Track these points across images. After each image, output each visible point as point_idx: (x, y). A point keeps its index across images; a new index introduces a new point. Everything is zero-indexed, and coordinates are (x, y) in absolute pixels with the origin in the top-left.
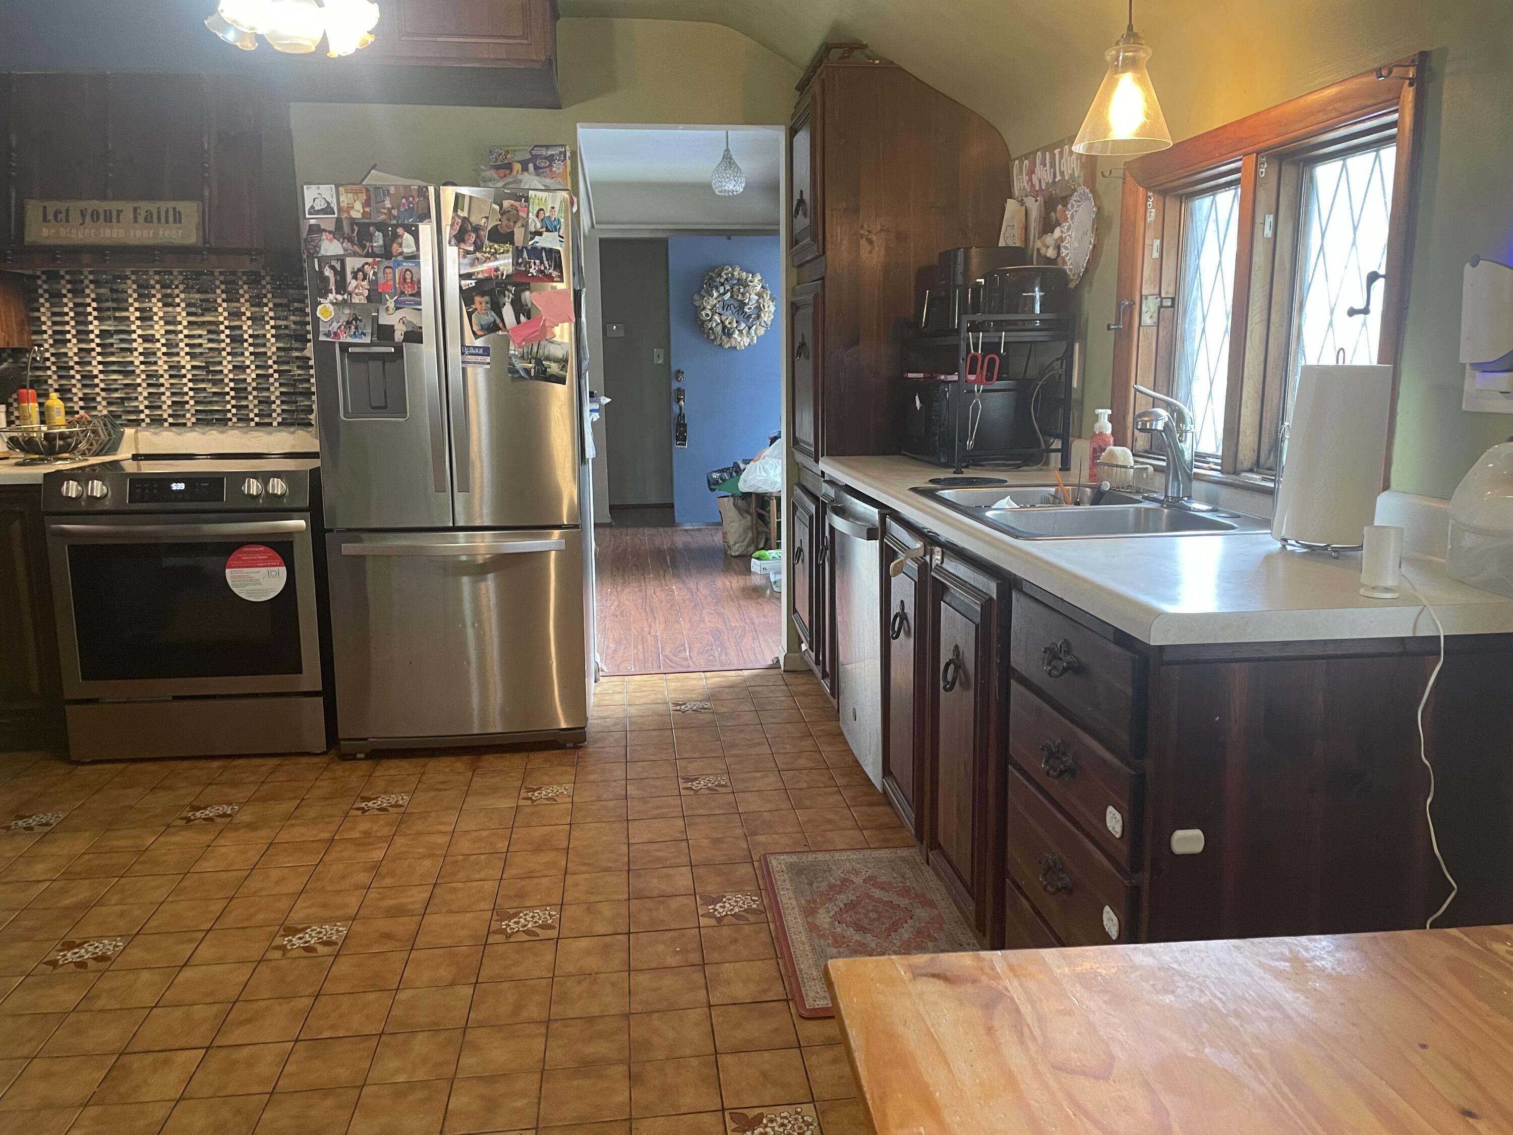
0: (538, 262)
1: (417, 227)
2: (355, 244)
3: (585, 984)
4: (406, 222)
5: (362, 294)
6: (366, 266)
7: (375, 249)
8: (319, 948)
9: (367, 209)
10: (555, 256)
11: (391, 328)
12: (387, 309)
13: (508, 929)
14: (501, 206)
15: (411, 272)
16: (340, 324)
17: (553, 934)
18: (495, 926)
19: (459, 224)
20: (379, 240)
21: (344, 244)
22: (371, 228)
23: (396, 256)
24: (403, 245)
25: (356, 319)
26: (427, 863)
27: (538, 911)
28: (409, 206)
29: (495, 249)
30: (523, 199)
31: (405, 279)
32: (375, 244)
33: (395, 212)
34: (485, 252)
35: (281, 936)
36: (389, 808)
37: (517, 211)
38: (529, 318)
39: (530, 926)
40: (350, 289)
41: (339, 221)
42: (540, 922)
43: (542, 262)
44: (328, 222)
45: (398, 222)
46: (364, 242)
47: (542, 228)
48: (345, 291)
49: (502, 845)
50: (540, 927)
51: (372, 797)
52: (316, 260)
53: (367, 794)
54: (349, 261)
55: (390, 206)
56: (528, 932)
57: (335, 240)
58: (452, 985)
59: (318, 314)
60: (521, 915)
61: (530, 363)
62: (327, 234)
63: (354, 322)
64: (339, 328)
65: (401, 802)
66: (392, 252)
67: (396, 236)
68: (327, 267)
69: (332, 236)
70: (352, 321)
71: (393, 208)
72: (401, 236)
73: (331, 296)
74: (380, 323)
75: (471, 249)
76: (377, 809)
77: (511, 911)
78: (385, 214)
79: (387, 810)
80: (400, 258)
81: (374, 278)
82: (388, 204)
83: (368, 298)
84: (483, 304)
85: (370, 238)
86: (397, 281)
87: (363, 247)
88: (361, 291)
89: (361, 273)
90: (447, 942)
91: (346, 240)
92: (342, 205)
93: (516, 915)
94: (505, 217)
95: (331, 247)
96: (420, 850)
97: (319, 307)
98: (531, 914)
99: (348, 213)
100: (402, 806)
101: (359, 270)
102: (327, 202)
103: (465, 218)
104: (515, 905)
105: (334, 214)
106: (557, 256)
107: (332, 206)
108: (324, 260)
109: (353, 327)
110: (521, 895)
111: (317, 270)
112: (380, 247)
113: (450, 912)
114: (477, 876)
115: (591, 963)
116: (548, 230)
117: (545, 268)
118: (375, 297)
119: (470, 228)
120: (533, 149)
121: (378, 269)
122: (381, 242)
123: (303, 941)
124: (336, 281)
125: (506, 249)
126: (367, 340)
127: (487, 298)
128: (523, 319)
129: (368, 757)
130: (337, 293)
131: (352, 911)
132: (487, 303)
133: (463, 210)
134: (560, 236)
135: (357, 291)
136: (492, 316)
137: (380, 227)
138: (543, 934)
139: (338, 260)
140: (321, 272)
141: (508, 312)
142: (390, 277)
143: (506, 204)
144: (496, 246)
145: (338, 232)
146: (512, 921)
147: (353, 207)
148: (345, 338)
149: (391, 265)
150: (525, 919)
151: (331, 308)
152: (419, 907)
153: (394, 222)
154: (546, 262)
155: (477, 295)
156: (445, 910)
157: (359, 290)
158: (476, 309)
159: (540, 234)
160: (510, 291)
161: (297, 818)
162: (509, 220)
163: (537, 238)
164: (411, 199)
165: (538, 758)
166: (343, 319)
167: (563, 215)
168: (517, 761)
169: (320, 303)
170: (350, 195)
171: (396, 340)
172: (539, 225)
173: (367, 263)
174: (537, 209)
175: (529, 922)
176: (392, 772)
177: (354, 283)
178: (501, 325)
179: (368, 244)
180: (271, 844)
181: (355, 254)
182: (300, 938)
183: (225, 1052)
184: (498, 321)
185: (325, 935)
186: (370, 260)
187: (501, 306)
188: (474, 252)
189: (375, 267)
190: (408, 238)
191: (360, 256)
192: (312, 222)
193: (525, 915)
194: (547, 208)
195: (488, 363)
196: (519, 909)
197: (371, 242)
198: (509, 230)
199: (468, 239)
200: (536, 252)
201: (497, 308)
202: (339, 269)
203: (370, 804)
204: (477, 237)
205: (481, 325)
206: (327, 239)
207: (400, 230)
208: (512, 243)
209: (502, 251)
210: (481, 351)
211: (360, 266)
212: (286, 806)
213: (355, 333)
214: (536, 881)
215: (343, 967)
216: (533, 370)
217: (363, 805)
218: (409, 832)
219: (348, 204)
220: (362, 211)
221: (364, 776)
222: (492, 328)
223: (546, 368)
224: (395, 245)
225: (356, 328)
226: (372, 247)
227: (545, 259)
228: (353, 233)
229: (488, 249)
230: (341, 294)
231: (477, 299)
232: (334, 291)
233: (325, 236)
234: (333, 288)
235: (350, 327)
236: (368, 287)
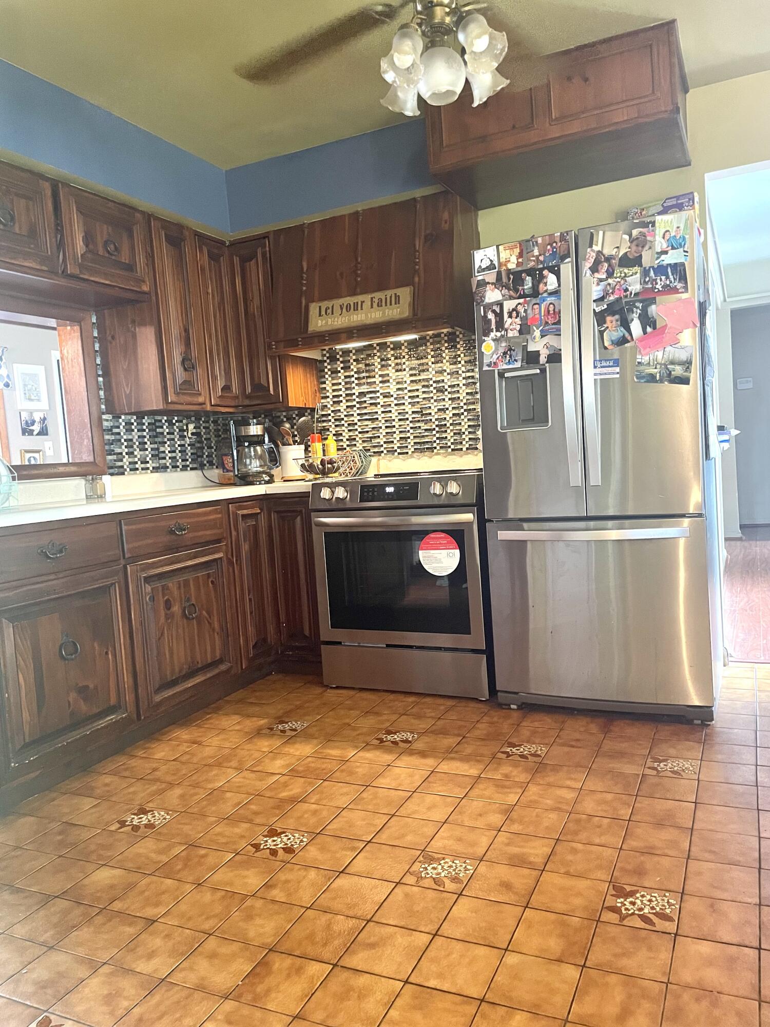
0: (663, 278)
1: (559, 269)
2: (511, 290)
3: (705, 1004)
4: (550, 264)
5: (515, 329)
6: (520, 306)
7: (526, 291)
8: (447, 882)
9: (520, 260)
10: (680, 270)
11: (537, 354)
12: (534, 338)
13: (623, 909)
14: (630, 235)
15: (554, 305)
16: (499, 355)
17: (671, 927)
18: (610, 901)
19: (594, 258)
20: (528, 282)
21: (503, 291)
22: (523, 275)
23: (542, 294)
24: (548, 284)
25: (510, 349)
26: (553, 816)
27: (656, 895)
28: (553, 251)
29: (625, 273)
30: (650, 225)
31: (549, 311)
32: (526, 287)
33: (541, 258)
34: (616, 278)
35: (420, 862)
36: (529, 756)
37: (645, 236)
38: (655, 328)
39: (646, 911)
40: (506, 326)
41: (499, 274)
42: (658, 909)
43: (667, 278)
44: (491, 277)
45: (544, 265)
46: (518, 287)
47: (668, 247)
48: (503, 328)
49: (625, 813)
50: (656, 914)
51: (517, 744)
52: (482, 308)
53: (514, 740)
54: (505, 303)
55: (538, 254)
56: (644, 918)
57: (496, 290)
58: (559, 961)
59: (483, 350)
60: (638, 895)
61: (656, 368)
62: (490, 285)
63: (509, 352)
64: (498, 358)
65: (539, 752)
66: (538, 292)
67: (542, 277)
68: (490, 312)
69: (494, 286)
70: (507, 352)
71: (540, 255)
72: (546, 277)
73: (492, 335)
75: (604, 276)
76: (519, 755)
77: (628, 888)
78: (534, 261)
79: (527, 758)
80: (545, 295)
81: (524, 314)
82: (536, 252)
83: (520, 332)
84: (614, 322)
85: (522, 282)
86: (543, 314)
87: (516, 291)
88: (514, 327)
89: (515, 312)
90: (560, 907)
91: (504, 288)
92: (501, 261)
93: (632, 894)
94: (635, 243)
95: (492, 295)
96: (548, 801)
97: (484, 344)
98: (649, 897)
99: (506, 265)
100: (539, 756)
101: (513, 310)
102: (491, 261)
103: (599, 251)
104: (633, 881)
105: (496, 269)
106: (682, 268)
107: (494, 262)
108: (488, 307)
109: (508, 356)
110: (640, 872)
111: (483, 315)
112: (530, 288)
113: (567, 873)
114: (597, 841)
115: (713, 976)
116: (673, 248)
117: (671, 282)
118: (525, 330)
119: (603, 260)
120: (665, 202)
121: (528, 306)
122: (530, 285)
123: (435, 871)
124: (496, 322)
125: (634, 271)
126: (518, 365)
127: (617, 317)
128: (649, 329)
129: (520, 708)
130: (496, 331)
131: (480, 851)
132: (617, 321)
133: (597, 245)
134: (685, 251)
135: (511, 327)
136: (622, 331)
137: (530, 272)
138: (660, 924)
139: (498, 305)
140: (485, 316)
141: (636, 327)
142: (537, 311)
143: (635, 232)
144: (626, 271)
145: (499, 283)
146: (628, 900)
147: (509, 261)
148: (503, 366)
149: (538, 302)
150: (642, 901)
151: (492, 344)
152: (539, 860)
153: (541, 266)
154: (671, 277)
155: (608, 315)
156: (562, 871)
157: (512, 325)
158: (608, 327)
159: (666, 253)
160: (637, 308)
161: (456, 752)
162: (637, 246)
163: (663, 257)
164: (554, 245)
165: (665, 730)
166: (501, 351)
167: (688, 231)
168: (646, 730)
169: (484, 341)
170: (508, 251)
171: (541, 363)
172: (665, 246)
173: (519, 304)
174: (664, 230)
175: (645, 905)
176: (536, 724)
177: (509, 320)
178: (629, 338)
179: (520, 288)
180: (433, 772)
181: (511, 298)
182: (434, 868)
183: (346, 974)
184: (627, 335)
185: (454, 870)
186: (521, 301)
187: (629, 321)
188: (607, 278)
189: (526, 305)
190: (551, 279)
191: (515, 298)
192: (480, 278)
193: (643, 896)
194: (672, 230)
195: (618, 373)
196: (635, 888)
197: (523, 285)
198: (639, 254)
199: (602, 269)
200: (661, 270)
201: (625, 324)
202: (499, 312)
203: (514, 750)
204: (610, 265)
205: (612, 341)
206: (490, 289)
207: (545, 272)
208: (640, 265)
209: (631, 274)
210: (611, 364)
211: (514, 307)
212: (451, 741)
213: (509, 360)
214: (656, 859)
215: (462, 909)
216: (658, 375)
217: (508, 750)
218: (541, 782)
219: (506, 259)
220: (516, 262)
221: (513, 724)
222: (622, 341)
223: (670, 372)
224: (541, 285)
225: (510, 356)
226: (524, 289)
227: (670, 274)
228: (509, 281)
229: (619, 275)
230: (500, 332)
231: (609, 319)
232: (494, 330)
233: (489, 287)
234: (494, 327)
235: (506, 357)
236: (520, 323)
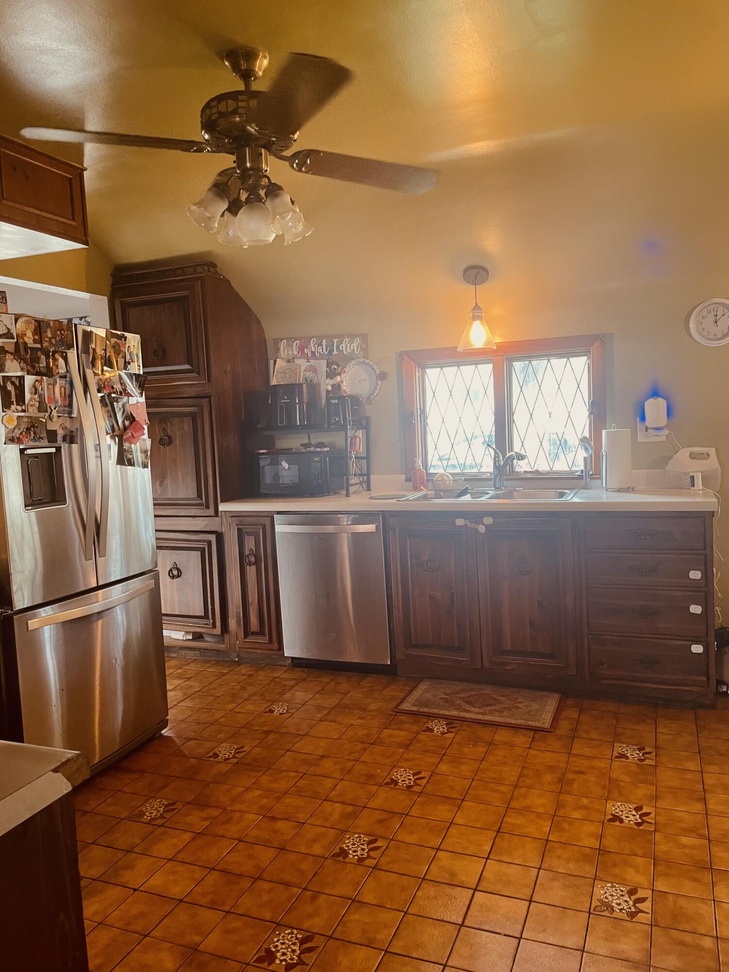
2: (28, 365)
4: (60, 349)
5: (34, 405)
6: (37, 383)
7: (41, 369)
9: (36, 338)
10: (141, 380)
12: (52, 417)
14: (110, 342)
15: (65, 388)
16: (21, 430)
19: (92, 354)
20: (43, 361)
21: (21, 364)
22: (39, 353)
23: (55, 375)
24: (60, 367)
25: (33, 426)
28: (61, 337)
30: (123, 339)
31: (63, 394)
32: (41, 365)
33: (53, 341)
34: (105, 374)
37: (119, 346)
40: (27, 401)
41: (17, 344)
45: (55, 349)
46: (35, 363)
47: (130, 359)
48: (23, 402)
55: (51, 336)
57: (15, 361)
59: (5, 422)
61: (131, 454)
62: (9, 355)
63: (32, 429)
64: (21, 434)
66: (52, 372)
67: (54, 360)
68: (9, 383)
69: (13, 357)
70: (30, 428)
71: (52, 338)
72: (57, 360)
73: (13, 407)
74: (48, 428)
75: (99, 372)
78: (48, 341)
80: (57, 377)
81: (42, 392)
82: (49, 334)
83: (39, 409)
84: (107, 413)
85: (38, 360)
86: (56, 395)
87: (34, 367)
88: (34, 403)
89: (34, 388)
92: (19, 332)
94: (113, 349)
95: (12, 366)
99: (23, 339)
102: (8, 328)
103: (94, 349)
105: (14, 339)
107: (12, 332)
108: (7, 377)
109: (32, 433)
112: (44, 367)
116: (133, 361)
117: (134, 387)
118: (43, 408)
119: (96, 357)
121: (44, 384)
122: (45, 364)
124: (16, 395)
127: (108, 408)
128: (126, 423)
130: (17, 405)
134: (138, 365)
135: (31, 403)
136: (111, 421)
137: (44, 351)
139: (18, 379)
141: (120, 418)
142: (52, 391)
143: (113, 341)
144: (110, 371)
145: (17, 354)
147: (25, 335)
148: (27, 443)
149: (52, 382)
153: (53, 349)
154: (135, 384)
157: (32, 401)
159: (130, 363)
160: (120, 404)
162: (115, 352)
163: (129, 366)
164: (63, 332)
166: (24, 426)
170: (23, 324)
171: (58, 442)
172: (129, 357)
173: (37, 381)
174: (128, 346)
177: (29, 396)
178: (117, 427)
179: (37, 365)
184: (115, 424)
187: (116, 413)
188: (100, 374)
189: (42, 383)
190: (62, 362)
191: (33, 374)
194: (131, 346)
197: (39, 364)
199: (97, 365)
200: (129, 376)
201: (114, 415)
202: (18, 385)
204: (101, 363)
206: (9, 359)
207: (57, 356)
211: (33, 383)
213: (34, 437)
216: (132, 460)
219: (22, 331)
220: (32, 338)
224: (54, 367)
225: (35, 433)
226: (39, 367)
227: (134, 381)
228: (27, 355)
230: (20, 405)
232: (15, 403)
233: (8, 356)
234: (14, 400)
235: (30, 433)
236: (38, 400)
